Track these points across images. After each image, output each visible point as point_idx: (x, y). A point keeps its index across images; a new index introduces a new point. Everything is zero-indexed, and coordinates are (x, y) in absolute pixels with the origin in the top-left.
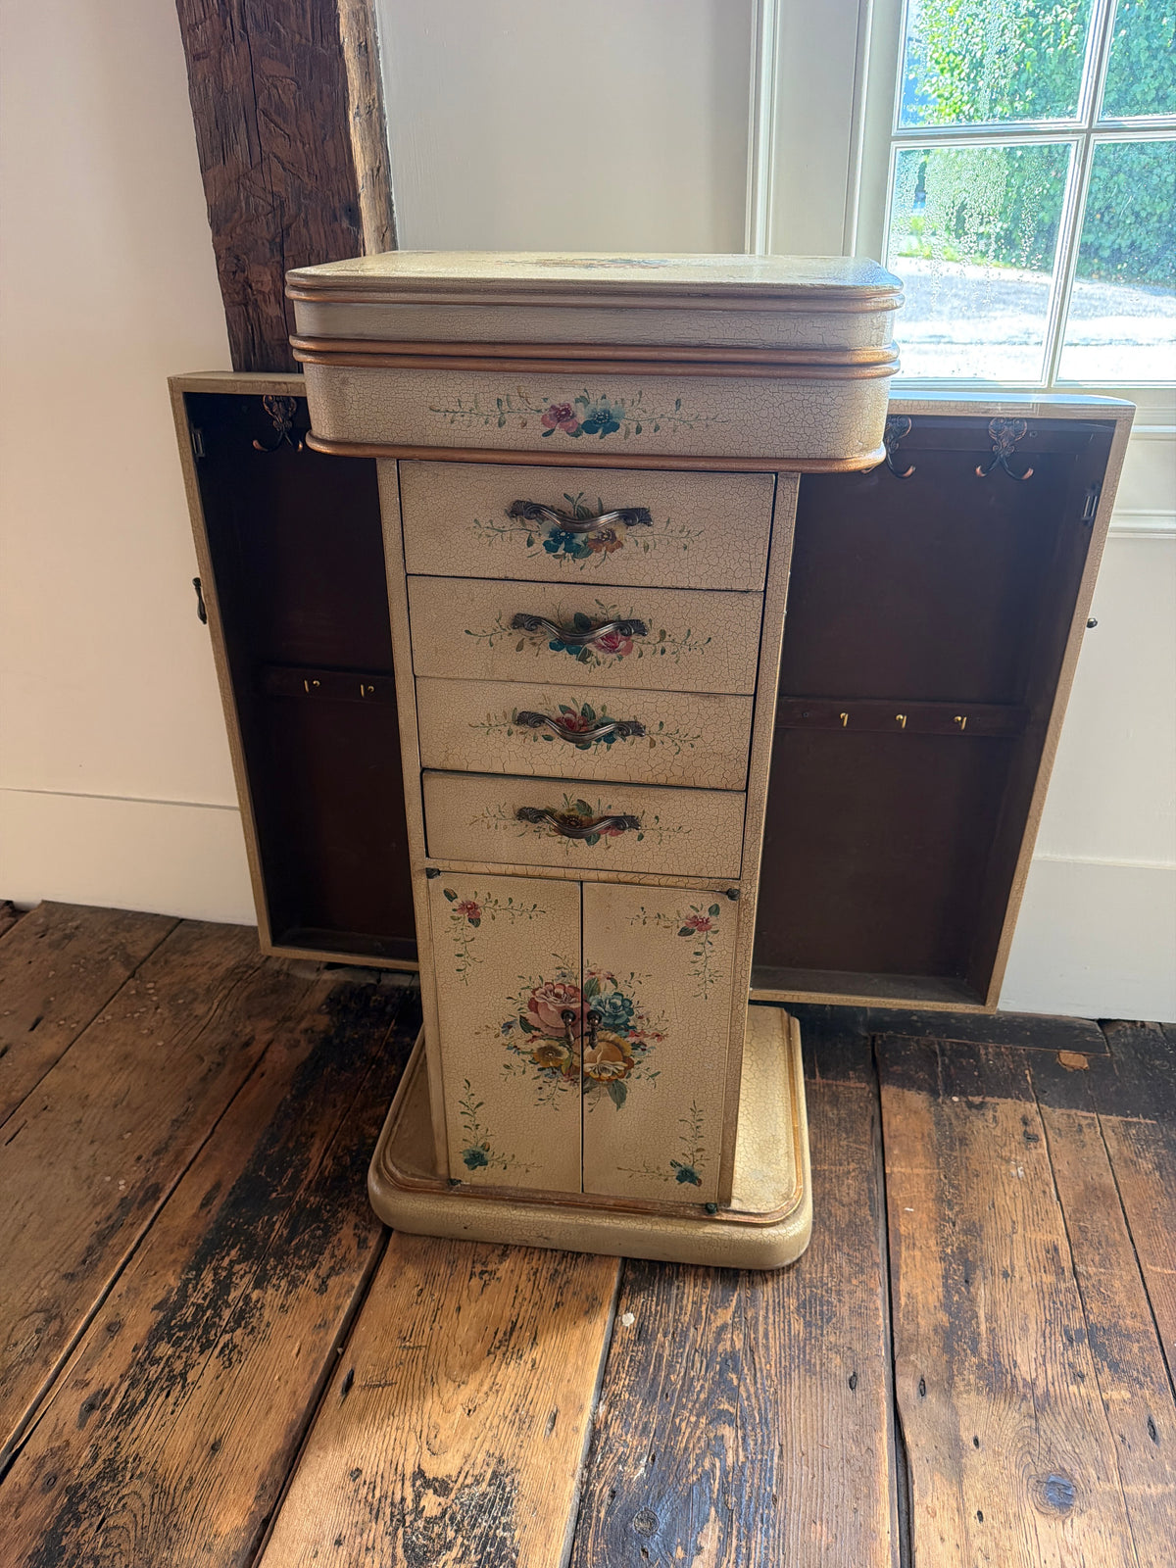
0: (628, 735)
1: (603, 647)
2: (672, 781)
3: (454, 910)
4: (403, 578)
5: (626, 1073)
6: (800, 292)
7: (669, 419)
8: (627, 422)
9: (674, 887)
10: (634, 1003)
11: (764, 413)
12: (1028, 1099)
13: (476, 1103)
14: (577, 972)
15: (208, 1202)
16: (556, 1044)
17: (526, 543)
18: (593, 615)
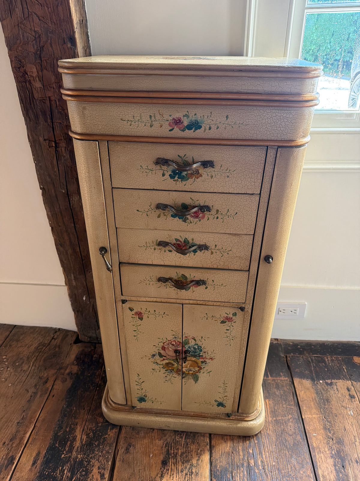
0: (202, 250)
1: (193, 216)
2: (219, 267)
3: (133, 315)
4: (111, 189)
5: (199, 371)
6: (282, 69)
7: (223, 124)
8: (205, 125)
9: (219, 306)
10: (203, 347)
11: (264, 121)
12: (347, 379)
13: (142, 382)
14: (180, 336)
15: (35, 462)
16: (172, 362)
17: (162, 175)
18: (189, 204)
